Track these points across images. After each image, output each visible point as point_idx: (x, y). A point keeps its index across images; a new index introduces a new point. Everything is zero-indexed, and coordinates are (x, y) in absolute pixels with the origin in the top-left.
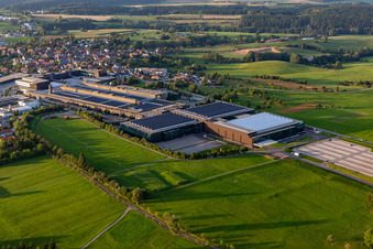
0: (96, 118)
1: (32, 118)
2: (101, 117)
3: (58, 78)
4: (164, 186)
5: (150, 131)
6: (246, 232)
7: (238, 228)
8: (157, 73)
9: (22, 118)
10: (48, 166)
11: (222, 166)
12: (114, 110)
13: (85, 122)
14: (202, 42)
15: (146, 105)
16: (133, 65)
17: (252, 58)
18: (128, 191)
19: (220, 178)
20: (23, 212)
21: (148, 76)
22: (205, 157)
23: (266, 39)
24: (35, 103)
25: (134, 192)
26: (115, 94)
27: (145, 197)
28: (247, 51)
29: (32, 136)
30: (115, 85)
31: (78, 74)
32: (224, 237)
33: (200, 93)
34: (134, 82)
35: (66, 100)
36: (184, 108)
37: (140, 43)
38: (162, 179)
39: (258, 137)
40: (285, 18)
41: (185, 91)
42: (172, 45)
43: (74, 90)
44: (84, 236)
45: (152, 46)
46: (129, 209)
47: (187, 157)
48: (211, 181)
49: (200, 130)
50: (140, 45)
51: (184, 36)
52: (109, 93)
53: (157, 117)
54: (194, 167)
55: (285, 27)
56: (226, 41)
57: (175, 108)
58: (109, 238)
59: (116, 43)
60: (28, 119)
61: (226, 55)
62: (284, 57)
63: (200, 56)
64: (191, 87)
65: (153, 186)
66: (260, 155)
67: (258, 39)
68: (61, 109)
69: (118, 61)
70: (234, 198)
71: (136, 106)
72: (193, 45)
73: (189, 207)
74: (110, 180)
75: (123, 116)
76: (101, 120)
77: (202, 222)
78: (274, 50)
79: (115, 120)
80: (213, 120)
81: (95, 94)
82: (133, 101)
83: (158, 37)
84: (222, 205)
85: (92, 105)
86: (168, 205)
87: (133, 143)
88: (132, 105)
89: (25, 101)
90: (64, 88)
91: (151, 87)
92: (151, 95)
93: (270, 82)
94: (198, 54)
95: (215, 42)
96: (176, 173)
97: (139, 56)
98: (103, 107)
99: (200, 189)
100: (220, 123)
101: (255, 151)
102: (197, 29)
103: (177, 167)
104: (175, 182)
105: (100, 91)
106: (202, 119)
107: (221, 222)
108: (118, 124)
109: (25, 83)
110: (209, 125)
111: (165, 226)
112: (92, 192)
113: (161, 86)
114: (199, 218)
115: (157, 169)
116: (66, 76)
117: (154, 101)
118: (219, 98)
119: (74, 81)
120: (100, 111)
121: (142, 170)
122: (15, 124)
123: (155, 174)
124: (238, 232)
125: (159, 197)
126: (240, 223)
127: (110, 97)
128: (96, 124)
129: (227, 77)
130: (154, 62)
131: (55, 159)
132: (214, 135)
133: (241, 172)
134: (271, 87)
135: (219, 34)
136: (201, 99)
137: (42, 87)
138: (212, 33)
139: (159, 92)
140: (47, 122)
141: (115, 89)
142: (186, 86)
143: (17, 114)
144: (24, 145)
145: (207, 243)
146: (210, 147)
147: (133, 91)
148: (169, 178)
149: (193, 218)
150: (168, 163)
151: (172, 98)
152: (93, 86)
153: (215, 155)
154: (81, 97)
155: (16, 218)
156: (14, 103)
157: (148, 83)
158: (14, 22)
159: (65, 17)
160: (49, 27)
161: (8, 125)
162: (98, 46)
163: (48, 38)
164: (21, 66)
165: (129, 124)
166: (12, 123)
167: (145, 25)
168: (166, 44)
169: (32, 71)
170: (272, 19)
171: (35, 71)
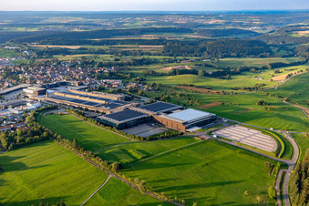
0: (80, 113)
1: (38, 114)
2: (83, 113)
3: (51, 87)
4: (132, 160)
5: (117, 122)
6: (190, 190)
7: (185, 187)
8: (116, 83)
9: (31, 114)
10: (51, 147)
11: (168, 145)
12: (91, 107)
13: (73, 116)
14: (141, 62)
15: (113, 105)
16: (99, 78)
17: (174, 73)
18: (109, 163)
19: (168, 153)
20: (38, 180)
21: (110, 85)
22: (156, 139)
23: (181, 60)
24: (38, 104)
25: (113, 165)
26: (91, 97)
27: (121, 167)
28: (170, 68)
29: (39, 126)
30: (90, 91)
31: (64, 84)
32: (177, 194)
33: (145, 96)
34: (101, 89)
35: (58, 102)
36: (137, 106)
37: (101, 63)
38: (130, 154)
39: (189, 125)
40: (191, 47)
41: (135, 95)
42: (122, 65)
43: (63, 95)
44: (81, 196)
45: (109, 65)
46: (110, 176)
47: (145, 139)
48: (162, 155)
49: (150, 121)
50: (101, 65)
51: (128, 59)
52: (86, 96)
53: (120, 112)
54: (150, 146)
55: (191, 53)
56: (155, 62)
57: (131, 106)
58: (99, 197)
59: (85, 64)
60: (35, 115)
61: (157, 71)
62: (194, 72)
63: (141, 72)
64: (140, 92)
65: (125, 160)
66: (191, 137)
67: (176, 60)
68: (55, 108)
69: (89, 75)
70: (179, 167)
71: (106, 105)
72: (135, 65)
73: (151, 174)
74: (95, 156)
75: (98, 112)
76: (83, 115)
77: (161, 184)
78: (187, 68)
79: (93, 115)
80: (158, 114)
81: (77, 97)
82: (103, 102)
83: (111, 59)
84: (171, 173)
85: (76, 105)
86: (137, 173)
87: (107, 130)
88: (103, 105)
89: (32, 103)
90: (56, 94)
91: (113, 92)
92: (114, 97)
93: (189, 88)
94: (140, 70)
95: (149, 62)
96: (138, 150)
97: (101, 72)
98: (84, 106)
99: (155, 161)
100: (163, 116)
101: (188, 134)
102: (135, 54)
103: (138, 146)
104: (139, 157)
105: (81, 96)
107: (173, 184)
108: (95, 117)
109: (30, 91)
110: (156, 117)
111: (136, 188)
112: (83, 165)
113: (119, 91)
114: (158, 181)
115: (125, 148)
116: (56, 86)
117: (116, 101)
118: (159, 99)
119: (62, 88)
120: (81, 109)
121: (116, 149)
122: (27, 119)
123: (125, 152)
124: (186, 191)
125: (130, 167)
126: (186, 184)
127: (88, 99)
128: (81, 118)
129: (160, 85)
130: (112, 76)
131: (56, 142)
132: (159, 124)
133: (181, 149)
134: (190, 91)
135: (151, 57)
136: (147, 100)
137: (41, 93)
138: (146, 57)
139: (119, 96)
140: (48, 117)
141: (90, 94)
142: (137, 91)
143: (27, 111)
144: (34, 133)
145: (166, 199)
146: (157, 132)
147: (102, 95)
148: (135, 154)
149: (154, 182)
150: (133, 143)
151: (128, 99)
152: (74, 92)
153: (163, 138)
154: (68, 99)
155: (33, 184)
156: (24, 104)
157: (111, 90)
158: (17, 50)
159: (50, 46)
160: (40, 54)
161: (21, 119)
162: (74, 66)
163: (40, 60)
164: (26, 79)
165: (103, 117)
166: (24, 118)
167: (103, 52)
168: (118, 64)
169: (33, 82)
170: (183, 48)
171: (35, 82)
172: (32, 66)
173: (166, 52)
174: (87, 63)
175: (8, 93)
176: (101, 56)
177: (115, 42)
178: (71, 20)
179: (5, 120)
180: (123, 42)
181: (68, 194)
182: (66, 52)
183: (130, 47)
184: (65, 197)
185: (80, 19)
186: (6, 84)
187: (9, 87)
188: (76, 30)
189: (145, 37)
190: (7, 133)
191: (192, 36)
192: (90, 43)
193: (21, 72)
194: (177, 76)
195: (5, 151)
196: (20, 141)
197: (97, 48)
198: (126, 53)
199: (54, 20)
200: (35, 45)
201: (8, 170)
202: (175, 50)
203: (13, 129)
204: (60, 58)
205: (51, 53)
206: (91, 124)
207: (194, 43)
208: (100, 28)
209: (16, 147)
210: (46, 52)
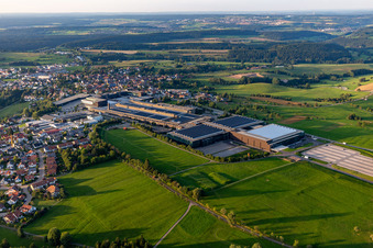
0: (148, 128)
1: (101, 128)
2: (150, 128)
3: (112, 97)
4: (214, 185)
5: (192, 140)
6: (287, 224)
7: (281, 220)
8: (183, 93)
9: (93, 130)
10: (119, 168)
11: (253, 167)
12: (158, 122)
13: (140, 132)
14: (206, 69)
15: (183, 119)
16: (163, 87)
17: (245, 81)
18: (189, 190)
19: (255, 178)
20: (108, 207)
21: (176, 95)
22: (239, 160)
23: (250, 67)
24: (100, 117)
25: (194, 191)
26: (158, 110)
27: (203, 195)
28: (240, 76)
29: (104, 144)
30: (155, 102)
31: (125, 94)
32: (272, 229)
33: (218, 108)
34: (167, 100)
35: (121, 114)
36: (212, 120)
37: (162, 70)
38: (210, 178)
39: (274, 143)
40: (259, 52)
41: (206, 107)
42: (185, 72)
43: (125, 107)
44: (160, 228)
45: (171, 72)
46: (191, 205)
47: (226, 160)
48: (248, 180)
49: (227, 138)
50: (163, 72)
51: (191, 65)
52: (152, 109)
53: (193, 128)
54: (232, 169)
55: (260, 58)
56: (222, 69)
58: (180, 229)
59: (145, 71)
60: (97, 130)
61: (226, 79)
62: (267, 80)
63: (208, 80)
64: (211, 104)
65: (207, 186)
66: (278, 159)
67: (244, 67)
68: (119, 122)
69: (151, 84)
70: (270, 194)
71: (176, 120)
72: (199, 71)
73: (240, 203)
74: (172, 181)
75: (167, 127)
76: (151, 130)
77: (251, 216)
78: (258, 75)
79: (162, 130)
80: (237, 131)
81: (142, 110)
82: (172, 115)
83: (173, 66)
84: (262, 202)
85: (142, 118)
86: (222, 201)
87: (181, 148)
88: (172, 119)
89: (93, 116)
90: (118, 105)
91: (181, 104)
92: (184, 110)
93: (266, 99)
94: (206, 78)
95: (215, 69)
96: (220, 174)
97: (164, 80)
98: (151, 120)
99: (242, 187)
100: (242, 132)
101: (274, 155)
102: (198, 60)
103: (220, 168)
104: (223, 182)
105: (146, 108)
106: (228, 129)
107: (266, 215)
108: (165, 133)
109: (89, 102)
110: (234, 134)
111: (223, 219)
112: (159, 190)
113: (188, 103)
114: (248, 212)
115: (204, 170)
116: (117, 96)
117: (186, 115)
118: (234, 112)
119: (123, 99)
120: (148, 123)
121: (193, 172)
122: (90, 135)
123: (204, 175)
124: (281, 224)
125: (213, 194)
126: (281, 216)
127: (154, 112)
128: (149, 134)
129: (232, 95)
130: (176, 84)
131: (124, 163)
132: (238, 142)
133: (269, 173)
134: (267, 103)
135: (216, 63)
137: (102, 104)
138: (211, 63)
139: (189, 108)
140: (112, 133)
141: (156, 106)
142: (207, 103)
143: (88, 125)
144: (100, 152)
145: (261, 235)
146: (238, 151)
147: (170, 107)
148: (217, 178)
149: (243, 212)
150: (212, 164)
151: (198, 112)
152: (136, 105)
153: (246, 159)
154: (132, 112)
155: (104, 212)
156: (84, 117)
157: (179, 101)
158: (70, 56)
159: (104, 51)
160: (95, 59)
161: (83, 135)
162: (133, 73)
163: (95, 67)
164: (82, 88)
165: (174, 134)
166: (86, 133)
167: (162, 57)
168: (181, 71)
169: (91, 92)
170: (250, 53)
171: (93, 92)
172: (88, 74)
173: (232, 57)
174: (147, 70)
175: (64, 104)
176: (161, 61)
177: (175, 47)
178: (124, 22)
179: (65, 135)
180: (183, 46)
181: (144, 226)
182: (122, 58)
183: (191, 52)
184: (142, 229)
185: (133, 21)
186: (62, 94)
187: (65, 97)
188: (130, 33)
189: (206, 40)
190: (69, 151)
191: (258, 39)
192: (147, 47)
193: (76, 81)
194: (249, 85)
195: (68, 172)
196: (85, 161)
197: (155, 52)
198: (187, 59)
199: (105, 22)
200: (88, 50)
201: (74, 195)
202: (243, 55)
203: (76, 146)
204: (117, 64)
205: (106, 58)
206: (160, 141)
207: (262, 47)
208: (155, 31)
209: (81, 168)
210: (101, 58)
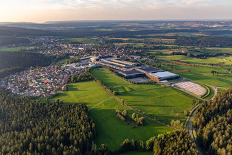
2: (112, 70)
3: (104, 58)
4: (124, 91)
5: (126, 75)
13: (107, 71)
14: (158, 48)
18: (112, 91)
21: (133, 58)
24: (94, 65)
30: (120, 60)
35: (104, 64)
38: (124, 89)
39: (161, 79)
40: (192, 41)
45: (140, 48)
46: (111, 97)
49: (143, 76)
56: (166, 48)
57: (137, 69)
62: (185, 54)
65: (121, 91)
68: (101, 67)
72: (154, 49)
78: (183, 52)
85: (111, 66)
89: (92, 64)
90: (105, 61)
92: (131, 64)
94: (154, 52)
95: (163, 48)
98: (114, 67)
100: (150, 74)
103: (131, 86)
104: (128, 91)
106: (144, 72)
108: (117, 72)
109: (93, 59)
110: (147, 74)
115: (123, 86)
116: (107, 57)
117: (131, 66)
118: (154, 66)
121: (119, 86)
122: (85, 71)
127: (118, 64)
132: (147, 77)
136: (147, 66)
137: (97, 60)
146: (145, 81)
147: (126, 63)
151: (138, 65)
156: (88, 64)
158: (97, 40)
160: (107, 42)
163: (106, 45)
164: (94, 54)
165: (120, 72)
169: (97, 55)
170: (187, 41)
173: (176, 43)
175: (84, 60)
177: (149, 37)
180: (153, 37)
182: (121, 41)
183: (156, 40)
185: (137, 24)
187: (85, 57)
188: (132, 30)
189: (169, 34)
191: (197, 34)
192: (135, 37)
193: (94, 50)
194: (174, 56)
195: (72, 83)
199: (122, 25)
200: (106, 38)
202: (180, 42)
203: (79, 74)
204: (117, 44)
205: (113, 41)
206: (114, 75)
207: (194, 38)
208: (145, 29)
210: (111, 41)
